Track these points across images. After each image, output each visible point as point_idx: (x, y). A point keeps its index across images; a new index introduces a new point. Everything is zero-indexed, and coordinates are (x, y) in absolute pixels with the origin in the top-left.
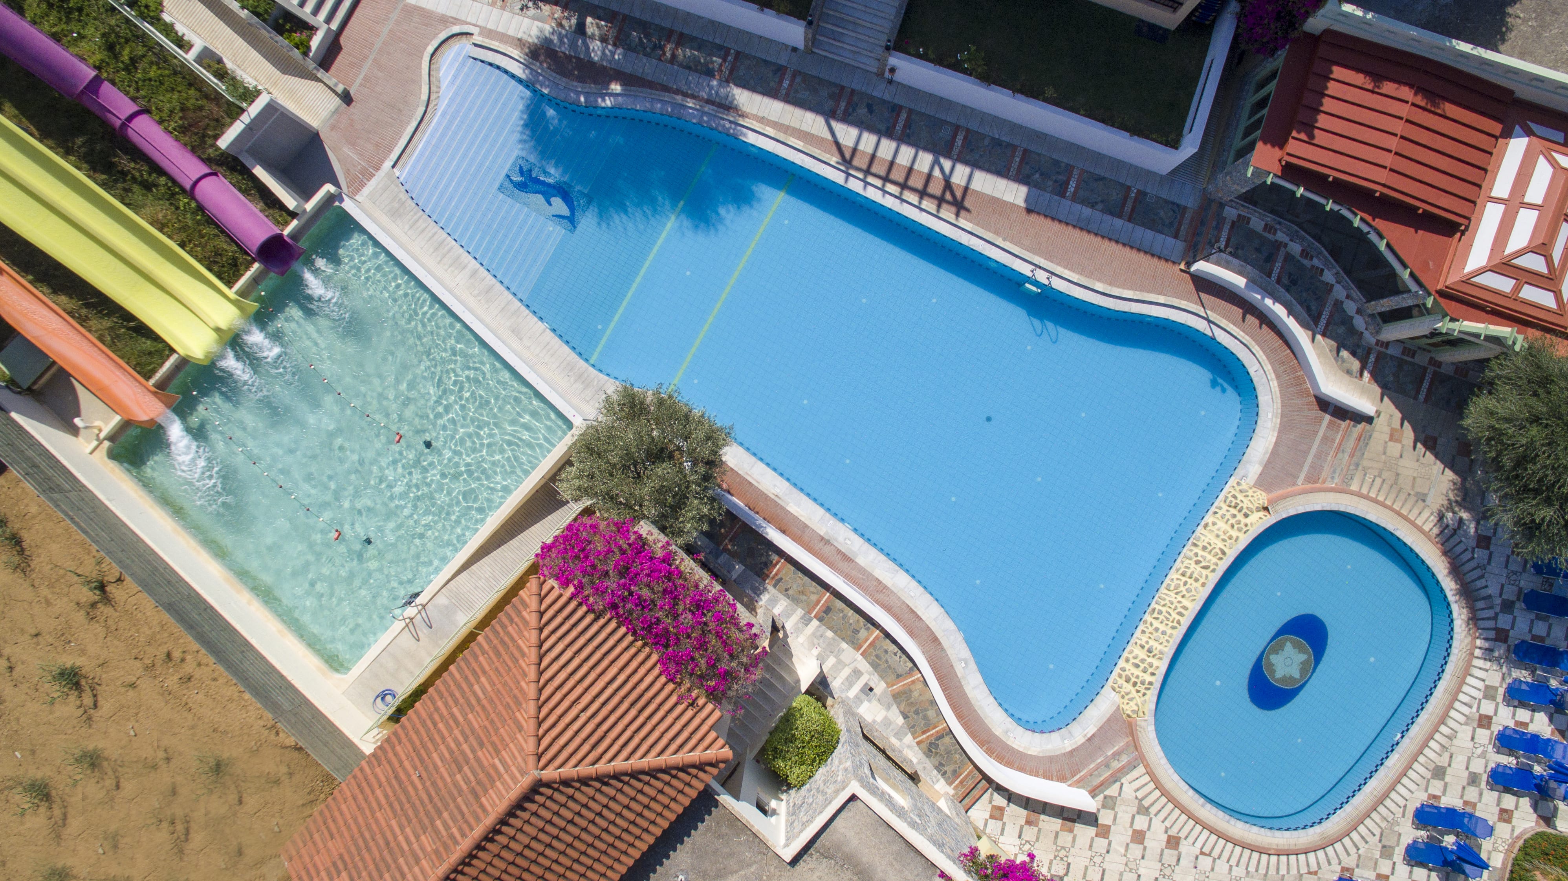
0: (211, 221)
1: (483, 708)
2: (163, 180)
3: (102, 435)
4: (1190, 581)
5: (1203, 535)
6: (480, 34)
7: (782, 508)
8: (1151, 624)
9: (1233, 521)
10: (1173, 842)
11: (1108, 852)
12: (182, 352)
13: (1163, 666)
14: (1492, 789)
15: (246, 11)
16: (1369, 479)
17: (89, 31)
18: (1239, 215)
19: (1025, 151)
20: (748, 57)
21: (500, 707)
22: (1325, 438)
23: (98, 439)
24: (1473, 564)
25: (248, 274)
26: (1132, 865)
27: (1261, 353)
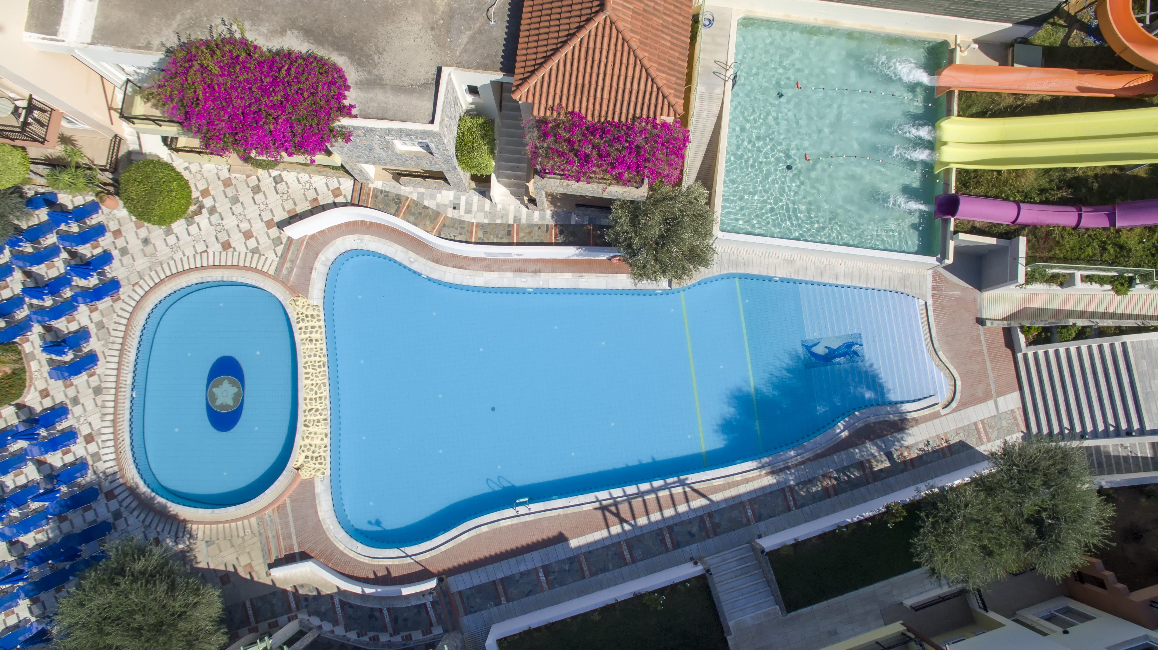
0: (996, 197)
1: (657, 30)
2: (1038, 199)
3: (958, 48)
4: (314, 396)
5: (324, 429)
6: (939, 412)
7: (573, 272)
8: (320, 356)
9: (313, 448)
10: (226, 246)
11: (260, 215)
12: (954, 118)
13: (298, 337)
14: (61, 402)
15: (1071, 324)
16: (248, 530)
17: (1139, 247)
18: (431, 633)
19: (584, 577)
20: (783, 512)
21: (650, 35)
22: (290, 537)
23: (959, 45)
24: (153, 526)
25: (953, 184)
26: (241, 217)
27: (362, 560)
